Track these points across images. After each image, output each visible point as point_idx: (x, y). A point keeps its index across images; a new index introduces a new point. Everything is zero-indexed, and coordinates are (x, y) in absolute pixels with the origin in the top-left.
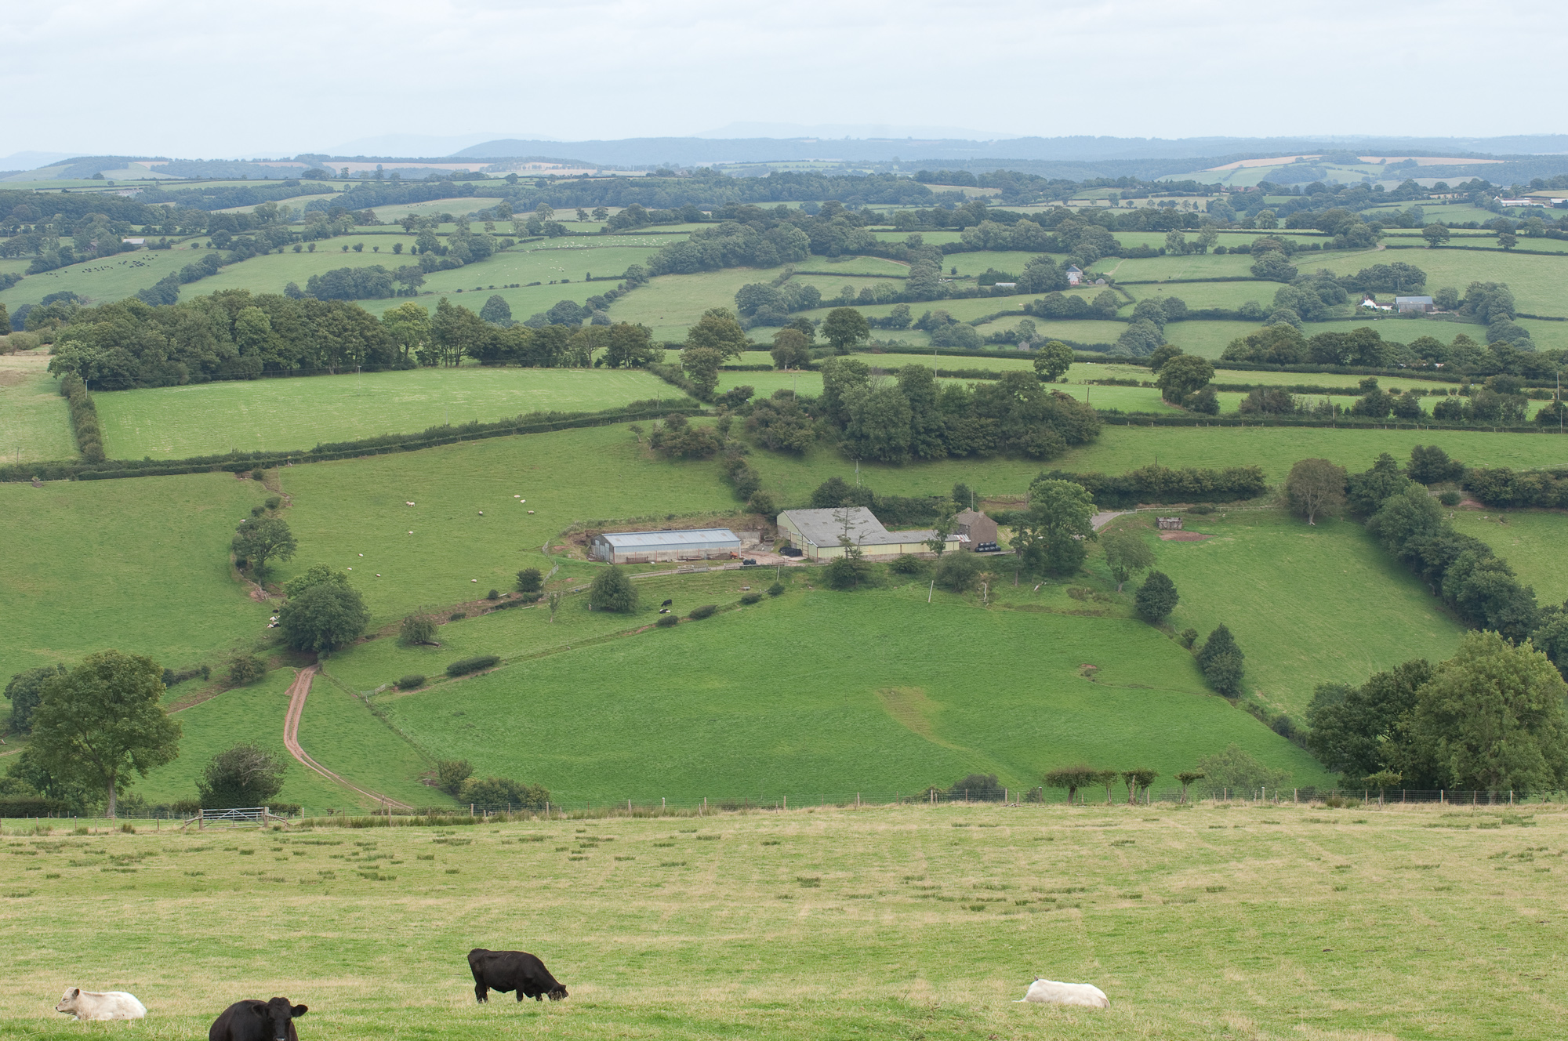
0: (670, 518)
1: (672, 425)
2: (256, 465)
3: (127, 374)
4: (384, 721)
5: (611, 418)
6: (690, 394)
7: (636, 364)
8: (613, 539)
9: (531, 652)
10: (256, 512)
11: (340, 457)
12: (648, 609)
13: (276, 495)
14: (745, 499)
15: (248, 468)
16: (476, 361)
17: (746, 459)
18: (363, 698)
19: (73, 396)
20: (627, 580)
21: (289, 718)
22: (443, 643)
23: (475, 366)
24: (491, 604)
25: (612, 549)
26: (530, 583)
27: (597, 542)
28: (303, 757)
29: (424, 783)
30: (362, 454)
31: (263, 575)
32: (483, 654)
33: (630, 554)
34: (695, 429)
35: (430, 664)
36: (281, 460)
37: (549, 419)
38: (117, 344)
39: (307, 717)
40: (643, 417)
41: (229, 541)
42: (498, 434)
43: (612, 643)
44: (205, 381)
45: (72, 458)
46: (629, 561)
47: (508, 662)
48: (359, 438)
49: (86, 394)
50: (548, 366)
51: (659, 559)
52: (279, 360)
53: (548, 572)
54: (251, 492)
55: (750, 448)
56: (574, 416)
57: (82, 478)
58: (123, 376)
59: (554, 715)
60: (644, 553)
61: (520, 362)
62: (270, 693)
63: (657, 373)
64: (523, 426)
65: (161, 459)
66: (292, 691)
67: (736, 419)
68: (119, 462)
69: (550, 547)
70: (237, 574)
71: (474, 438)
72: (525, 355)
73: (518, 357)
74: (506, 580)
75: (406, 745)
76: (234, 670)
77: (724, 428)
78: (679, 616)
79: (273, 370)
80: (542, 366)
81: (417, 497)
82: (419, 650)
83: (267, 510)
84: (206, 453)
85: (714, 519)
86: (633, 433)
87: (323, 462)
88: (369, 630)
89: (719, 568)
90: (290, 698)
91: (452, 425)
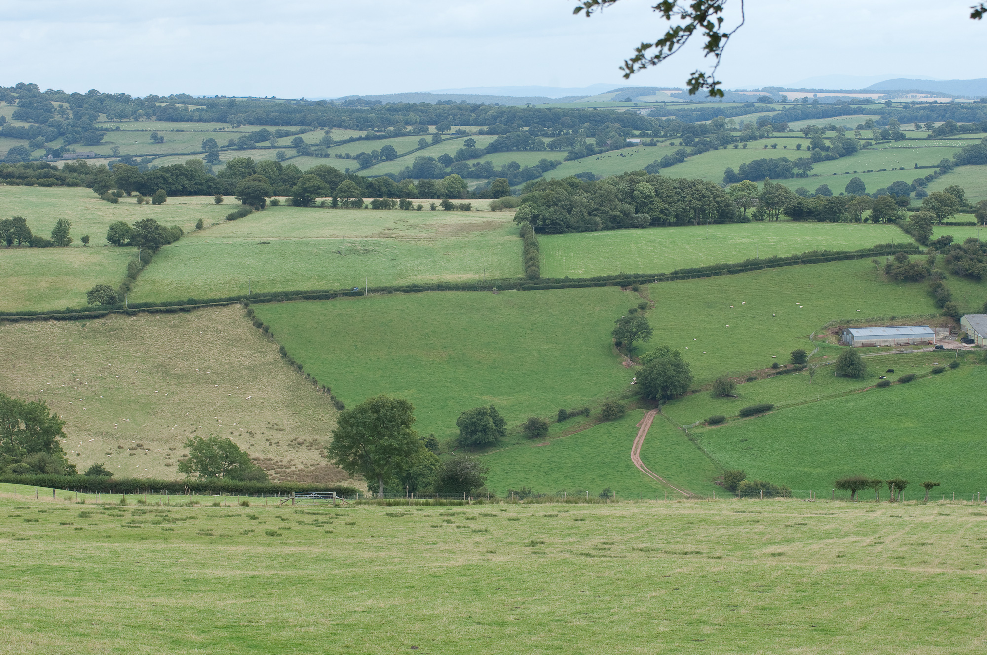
0: (893, 318)
1: (898, 260)
2: (634, 282)
3: (562, 223)
4: (696, 444)
5: (863, 254)
6: (917, 240)
7: (890, 221)
8: (854, 332)
9: (795, 402)
10: (631, 312)
11: (688, 277)
12: (873, 376)
13: (646, 301)
14: (942, 307)
15: (629, 284)
16: (789, 218)
17: (944, 282)
18: (685, 429)
19: (526, 237)
20: (859, 358)
21: (636, 441)
22: (740, 395)
23: (788, 221)
24: (774, 372)
25: (853, 337)
26: (799, 358)
27: (845, 333)
28: (641, 466)
29: (716, 483)
30: (703, 276)
31: (631, 352)
32: (764, 403)
33: (864, 341)
34: (913, 262)
35: (729, 409)
36: (650, 279)
37: (823, 255)
38: (557, 205)
39: (648, 441)
40: (882, 254)
41: (612, 329)
42: (789, 264)
43: (847, 397)
44: (613, 229)
45: (520, 276)
46: (863, 345)
47: (779, 408)
48: (702, 266)
49: (533, 236)
50: (834, 222)
51: (883, 345)
52: (662, 215)
53: (811, 352)
54: (630, 299)
55: (947, 274)
56: (839, 253)
57: (524, 289)
58: (559, 225)
59: (804, 442)
60: (873, 340)
61: (817, 219)
62: (627, 425)
63: (901, 227)
64: (805, 259)
65: (576, 277)
66: (641, 425)
67: (940, 256)
68: (549, 279)
69: (815, 336)
70: (616, 351)
71: (774, 266)
72: (819, 215)
73: (815, 216)
74: (784, 357)
75: (707, 459)
76: (604, 411)
77: (931, 262)
78: (891, 381)
79: (656, 223)
80: (830, 222)
81: (735, 304)
82: (724, 400)
83: (639, 310)
84: (604, 274)
85: (921, 319)
86: (874, 265)
87: (678, 280)
88: (692, 386)
89: (919, 351)
90: (639, 429)
91: (760, 258)
